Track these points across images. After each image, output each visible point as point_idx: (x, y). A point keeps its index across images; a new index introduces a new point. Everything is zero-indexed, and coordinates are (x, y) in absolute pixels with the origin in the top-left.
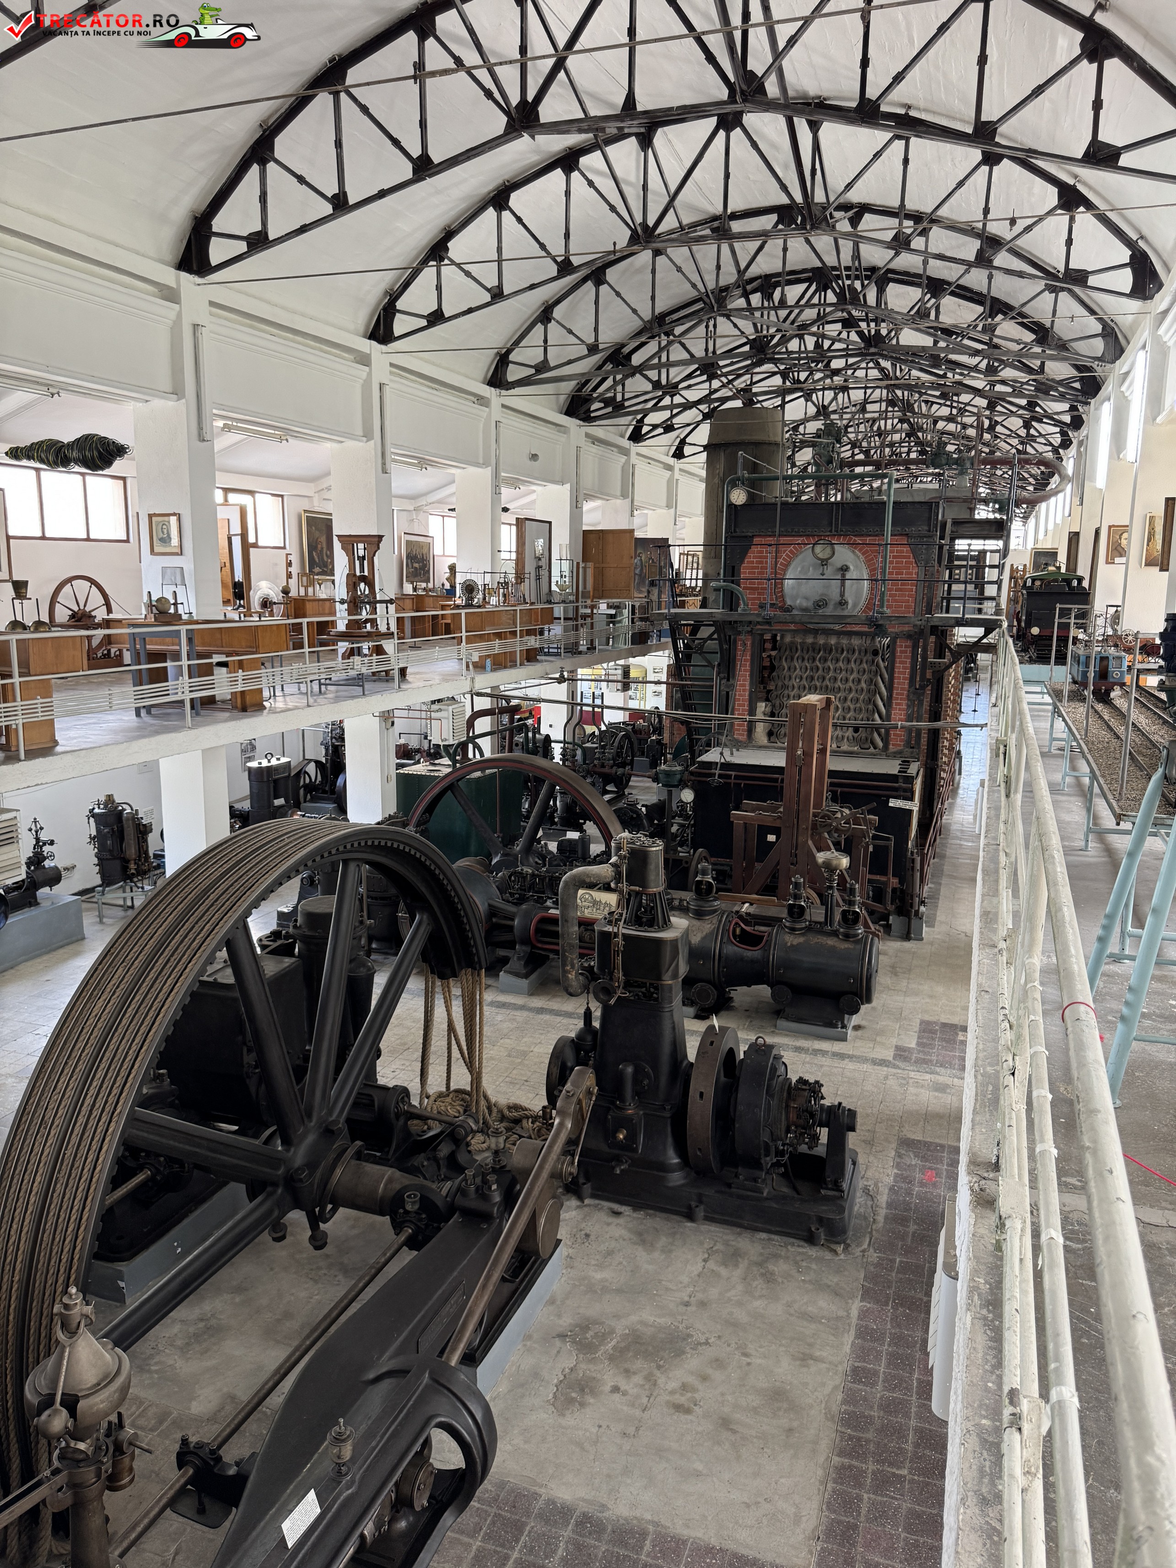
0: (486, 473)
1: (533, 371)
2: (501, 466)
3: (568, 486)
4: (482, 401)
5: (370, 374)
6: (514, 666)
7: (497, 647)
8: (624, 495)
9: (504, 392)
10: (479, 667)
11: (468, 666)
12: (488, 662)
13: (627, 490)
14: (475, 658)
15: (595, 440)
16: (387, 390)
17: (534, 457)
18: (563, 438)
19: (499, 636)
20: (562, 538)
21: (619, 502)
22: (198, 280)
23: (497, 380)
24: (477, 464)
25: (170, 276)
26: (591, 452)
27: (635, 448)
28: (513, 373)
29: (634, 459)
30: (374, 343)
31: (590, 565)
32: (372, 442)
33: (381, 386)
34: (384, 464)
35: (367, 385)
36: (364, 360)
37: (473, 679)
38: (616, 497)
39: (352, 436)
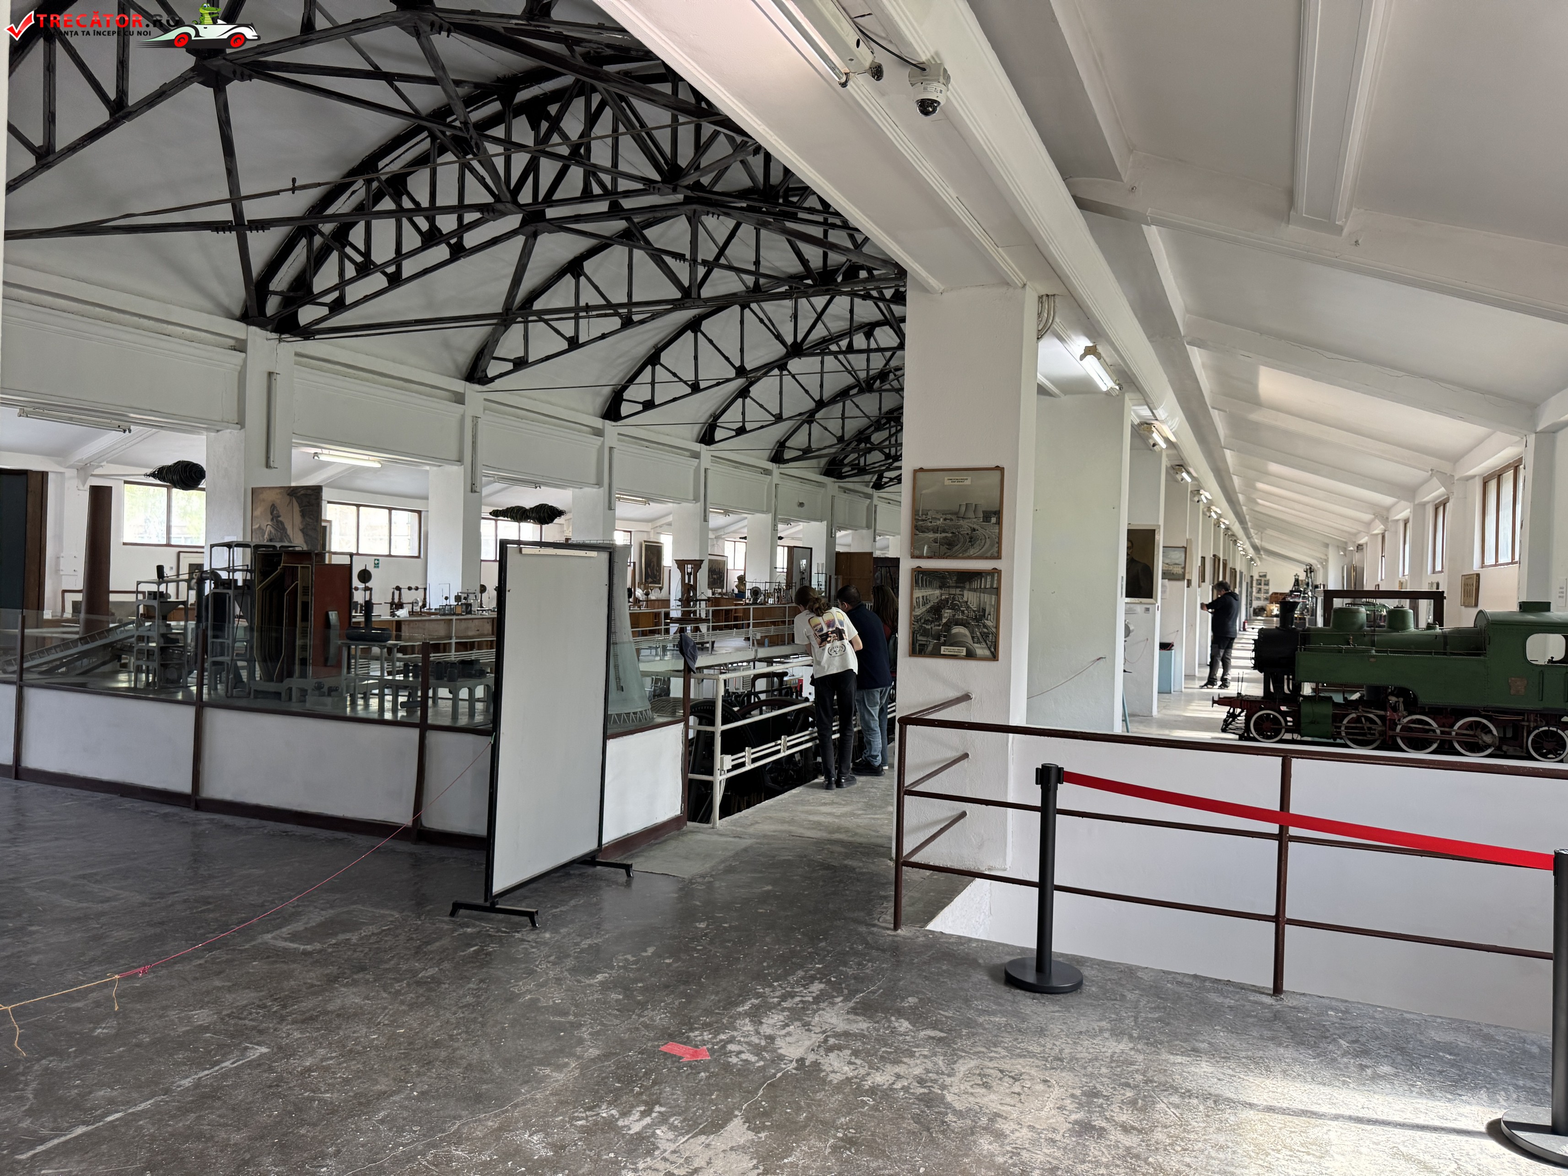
0: (768, 518)
1: (801, 453)
2: (778, 512)
3: (825, 523)
4: (767, 472)
5: (699, 464)
6: (783, 644)
7: (772, 630)
8: (868, 527)
9: (781, 466)
10: (761, 643)
11: (753, 643)
12: (766, 641)
13: (871, 523)
14: (758, 637)
15: (846, 490)
16: (709, 472)
17: (801, 505)
18: (822, 490)
19: (774, 623)
20: (820, 559)
21: (865, 532)
22: (614, 423)
23: (777, 457)
24: (763, 512)
25: (599, 423)
26: (843, 499)
27: (876, 494)
28: (788, 455)
29: (876, 501)
30: (703, 445)
31: (840, 577)
32: (698, 504)
33: (706, 470)
34: (705, 516)
35: (697, 470)
36: (696, 455)
37: (756, 651)
38: (862, 528)
39: (687, 500)
